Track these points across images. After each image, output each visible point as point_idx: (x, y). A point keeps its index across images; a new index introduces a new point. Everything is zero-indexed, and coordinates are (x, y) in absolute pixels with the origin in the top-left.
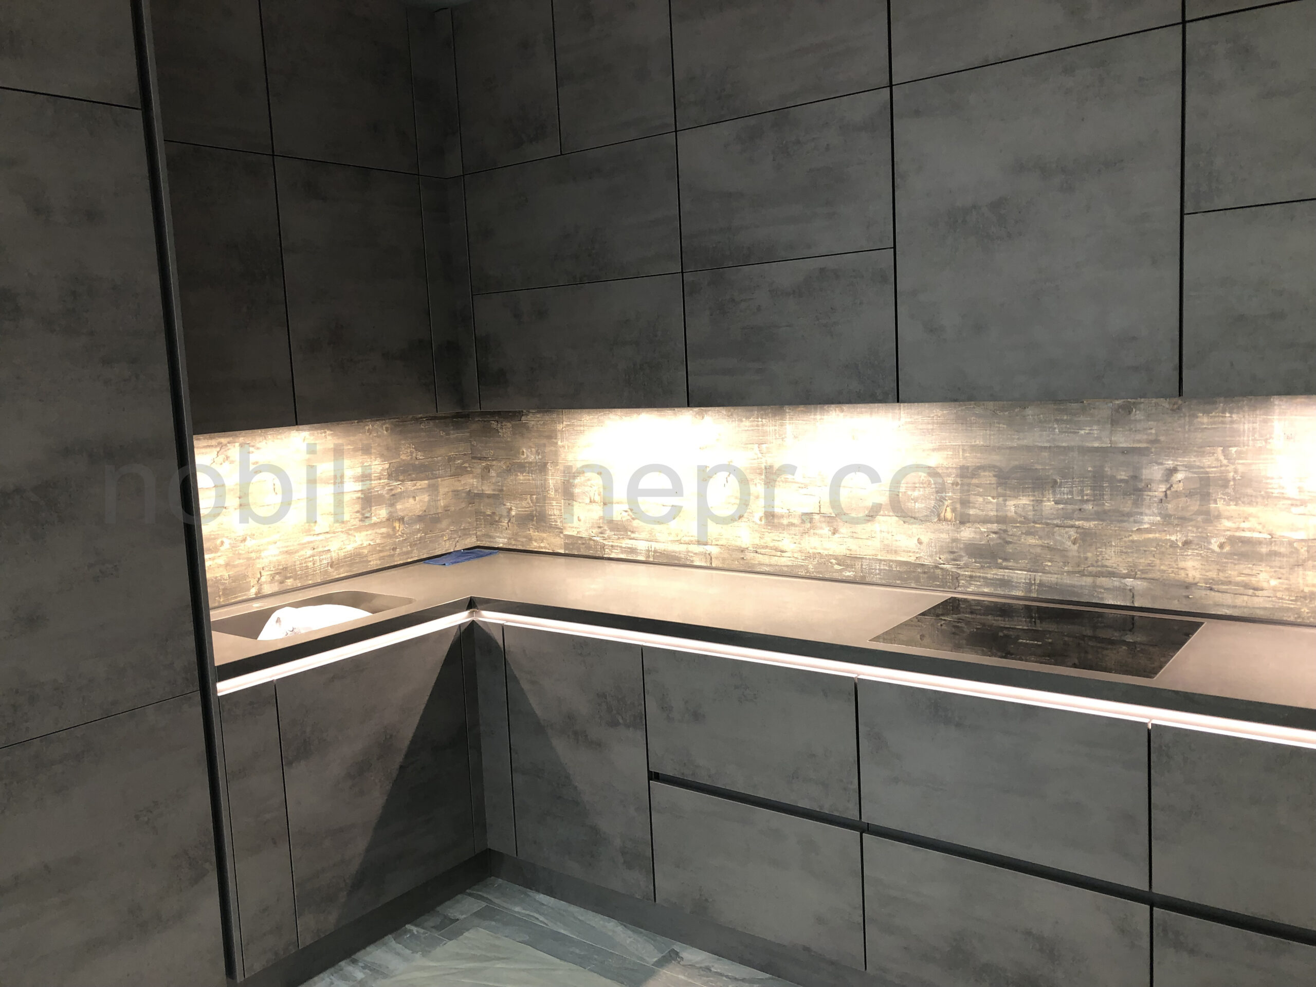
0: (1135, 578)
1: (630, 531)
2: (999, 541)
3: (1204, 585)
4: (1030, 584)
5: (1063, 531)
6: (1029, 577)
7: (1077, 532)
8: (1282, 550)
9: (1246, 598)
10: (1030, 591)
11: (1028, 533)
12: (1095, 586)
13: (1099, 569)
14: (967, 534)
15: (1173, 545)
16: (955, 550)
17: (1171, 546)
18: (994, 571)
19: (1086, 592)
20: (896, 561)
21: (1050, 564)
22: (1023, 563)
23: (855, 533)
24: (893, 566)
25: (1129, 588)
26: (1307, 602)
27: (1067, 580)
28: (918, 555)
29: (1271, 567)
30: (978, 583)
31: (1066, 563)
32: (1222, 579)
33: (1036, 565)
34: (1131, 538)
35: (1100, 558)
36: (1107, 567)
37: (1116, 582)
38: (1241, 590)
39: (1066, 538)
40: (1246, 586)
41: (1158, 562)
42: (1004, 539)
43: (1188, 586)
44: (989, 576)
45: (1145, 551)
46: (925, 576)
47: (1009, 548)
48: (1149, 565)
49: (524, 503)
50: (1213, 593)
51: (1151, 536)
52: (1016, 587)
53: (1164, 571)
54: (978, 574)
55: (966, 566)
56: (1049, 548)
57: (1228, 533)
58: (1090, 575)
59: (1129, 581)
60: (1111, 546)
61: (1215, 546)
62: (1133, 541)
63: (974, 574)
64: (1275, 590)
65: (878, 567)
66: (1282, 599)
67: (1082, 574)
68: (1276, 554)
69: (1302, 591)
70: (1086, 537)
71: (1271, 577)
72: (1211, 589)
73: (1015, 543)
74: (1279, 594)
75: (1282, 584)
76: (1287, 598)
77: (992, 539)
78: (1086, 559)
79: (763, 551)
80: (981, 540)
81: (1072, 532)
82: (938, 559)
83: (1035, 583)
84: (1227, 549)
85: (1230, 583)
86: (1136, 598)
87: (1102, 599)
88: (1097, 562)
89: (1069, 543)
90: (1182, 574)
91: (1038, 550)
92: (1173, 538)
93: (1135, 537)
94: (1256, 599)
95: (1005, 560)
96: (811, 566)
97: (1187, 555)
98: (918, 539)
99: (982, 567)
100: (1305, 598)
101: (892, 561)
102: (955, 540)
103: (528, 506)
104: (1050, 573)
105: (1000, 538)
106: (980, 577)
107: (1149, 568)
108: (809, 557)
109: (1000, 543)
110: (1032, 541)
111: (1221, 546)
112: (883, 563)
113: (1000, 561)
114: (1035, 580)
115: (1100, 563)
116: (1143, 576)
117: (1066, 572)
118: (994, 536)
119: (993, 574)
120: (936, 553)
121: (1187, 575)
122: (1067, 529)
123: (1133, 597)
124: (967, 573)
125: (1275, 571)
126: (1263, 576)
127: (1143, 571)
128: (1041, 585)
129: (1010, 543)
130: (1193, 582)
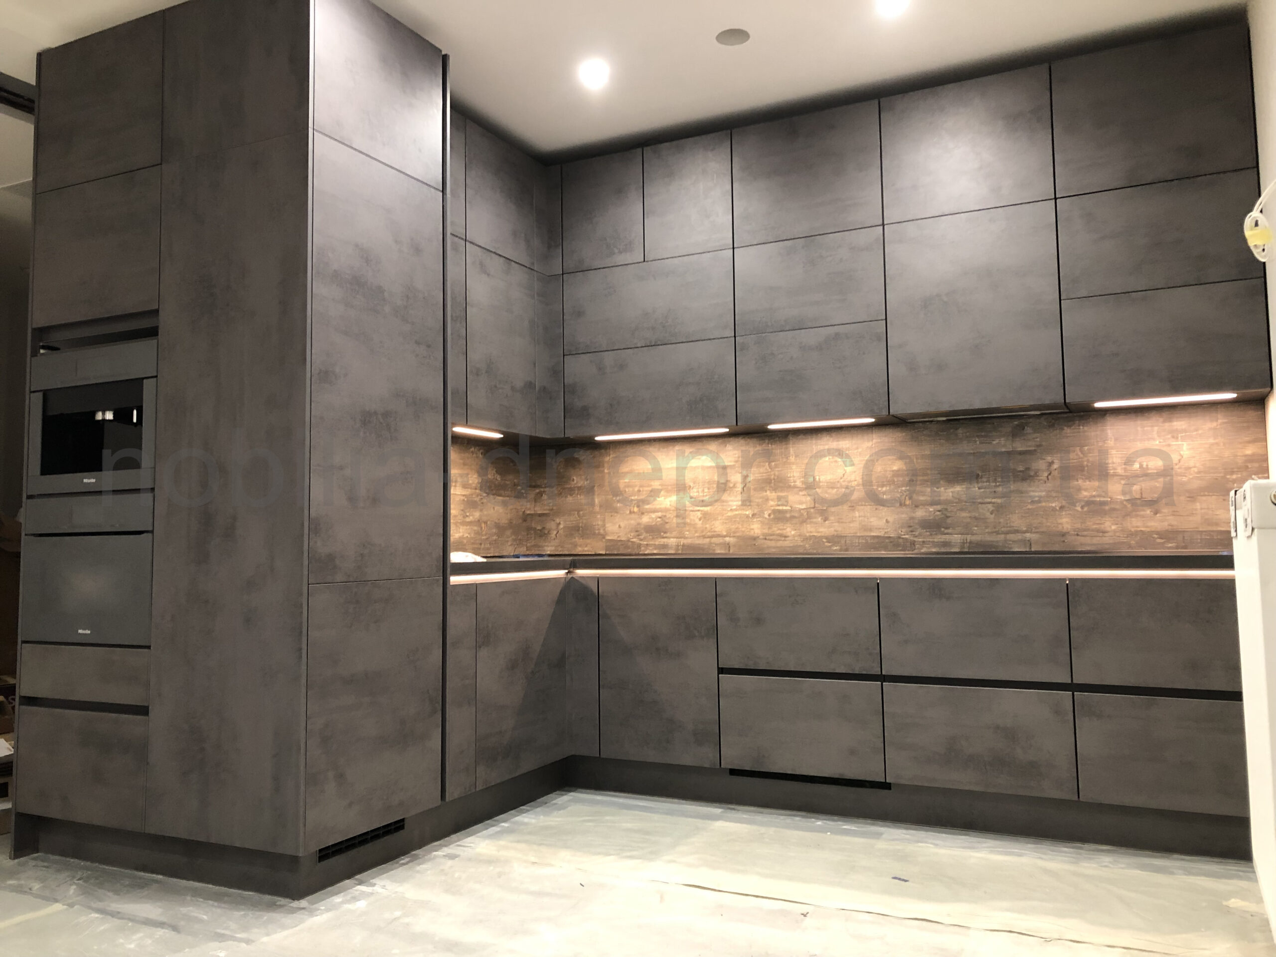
0: (1031, 533)
2: (943, 516)
3: (1073, 533)
4: (964, 543)
5: (984, 506)
6: (962, 538)
7: (993, 506)
9: (1098, 538)
10: (964, 548)
11: (962, 510)
12: (1006, 540)
13: (1008, 529)
14: (920, 513)
15: (1054, 509)
16: (912, 525)
17: (1052, 510)
18: (940, 536)
19: (1001, 544)
20: (871, 536)
21: (976, 528)
22: (958, 529)
23: (841, 519)
24: (869, 539)
25: (1028, 539)
26: (1134, 537)
27: (988, 538)
28: (886, 531)
29: (1112, 518)
30: (929, 546)
31: (987, 527)
32: (1084, 528)
33: (967, 530)
34: (1028, 507)
35: (1008, 522)
36: (1013, 527)
37: (1019, 536)
38: (1096, 534)
39: (986, 511)
40: (1098, 531)
41: (1044, 521)
42: (945, 515)
43: (1063, 535)
44: (936, 540)
45: (1037, 514)
46: (891, 544)
47: (949, 521)
48: (1040, 523)
49: (572, 518)
50: (1079, 537)
51: (1040, 505)
52: (955, 546)
53: (1049, 527)
55: (920, 535)
56: (976, 518)
58: (1003, 533)
59: (1028, 535)
60: (1015, 513)
62: (1029, 509)
63: (925, 540)
64: (1115, 531)
65: (857, 541)
66: (1119, 537)
67: (998, 533)
68: (1114, 509)
69: (1131, 531)
70: (999, 509)
71: (1112, 524)
72: (1078, 535)
73: (952, 517)
74: (1118, 534)
75: (1119, 527)
76: (1122, 536)
77: (937, 515)
78: (1000, 523)
79: (771, 537)
80: (930, 516)
81: (990, 507)
82: (900, 532)
83: (967, 542)
85: (1088, 530)
86: (1033, 545)
87: (1011, 548)
88: (1007, 524)
89: (989, 514)
90: (1060, 527)
91: (969, 520)
92: (1054, 505)
93: (1030, 507)
94: (1104, 538)
95: (947, 528)
96: (807, 546)
97: (1062, 515)
98: (886, 520)
99: (931, 535)
100: (1132, 535)
101: (868, 536)
102: (912, 518)
103: (576, 520)
104: (976, 534)
105: (942, 514)
106: (929, 541)
107: (1039, 525)
108: (806, 539)
109: (943, 518)
110: (964, 514)
112: (861, 538)
113: (943, 529)
114: (966, 540)
115: (1009, 525)
116: (1036, 531)
117: (987, 533)
118: (938, 513)
119: (939, 538)
120: (899, 528)
121: (1063, 527)
122: (987, 505)
123: (1031, 544)
124: (920, 540)
125: (1114, 520)
126: (1108, 524)
127: (1036, 528)
128: (971, 542)
129: (949, 517)
130: (1067, 531)
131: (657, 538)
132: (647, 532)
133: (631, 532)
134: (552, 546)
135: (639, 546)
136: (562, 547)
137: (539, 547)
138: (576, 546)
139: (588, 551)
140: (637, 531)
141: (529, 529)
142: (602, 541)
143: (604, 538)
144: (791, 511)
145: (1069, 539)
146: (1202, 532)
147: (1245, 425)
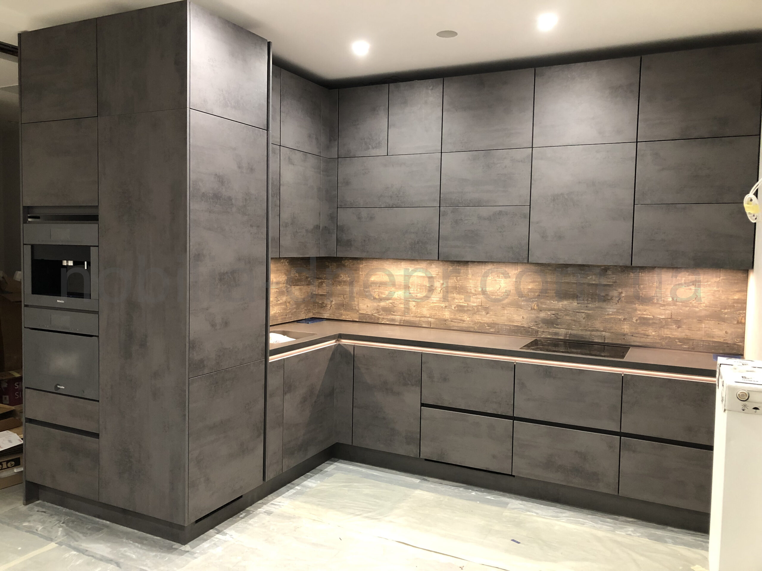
0: (605, 332)
1: (392, 312)
2: (555, 318)
3: (630, 334)
4: (566, 334)
5: (580, 314)
6: (566, 331)
7: (585, 315)
8: (657, 322)
9: (644, 339)
10: (566, 337)
11: (566, 315)
12: (591, 335)
13: (593, 328)
14: (542, 315)
15: (620, 320)
16: (537, 321)
17: (619, 320)
18: (553, 329)
19: (588, 337)
20: (513, 325)
21: (574, 326)
22: (564, 326)
23: (496, 314)
24: (512, 327)
25: (603, 335)
26: (664, 340)
27: (580, 333)
28: (522, 323)
29: (653, 328)
30: (546, 334)
31: (580, 326)
32: (636, 332)
33: (569, 327)
34: (605, 317)
35: (593, 325)
36: (595, 328)
37: (599, 333)
38: (643, 336)
39: (581, 317)
40: (645, 335)
41: (614, 326)
42: (557, 317)
43: (624, 335)
44: (550, 331)
45: (610, 322)
46: (525, 331)
47: (559, 321)
48: (611, 327)
49: (340, 299)
50: (633, 337)
51: (612, 316)
52: (561, 335)
53: (616, 329)
54: (546, 330)
55: (541, 327)
56: (574, 320)
57: (639, 316)
58: (589, 331)
59: (604, 333)
60: (598, 320)
61: (634, 321)
62: (605, 318)
63: (544, 330)
64: (654, 336)
65: (505, 327)
66: (656, 339)
67: (586, 330)
68: (655, 323)
69: (663, 336)
70: (588, 317)
71: (653, 331)
72: (632, 336)
73: (561, 318)
74: (655, 338)
75: (656, 334)
76: (658, 339)
77: (553, 317)
78: (588, 325)
79: (455, 321)
80: (548, 317)
81: (583, 315)
82: (530, 324)
83: (568, 334)
84: (638, 321)
85: (638, 334)
86: (606, 339)
87: (593, 340)
88: (592, 326)
89: (582, 319)
90: (623, 330)
91: (570, 321)
92: (620, 317)
93: (607, 317)
94: (648, 339)
95: (557, 325)
96: (476, 327)
97: (625, 324)
98: (523, 317)
99: (548, 328)
100: (663, 339)
101: (511, 325)
102: (537, 317)
103: (341, 300)
104: (574, 330)
105: (555, 316)
106: (547, 331)
107: (611, 328)
108: (475, 323)
109: (555, 319)
110: (568, 318)
111: (637, 320)
112: (507, 326)
113: (555, 325)
114: (568, 333)
115: (593, 326)
116: (609, 331)
117: (580, 330)
118: (553, 316)
119: (552, 330)
120: (529, 322)
121: (624, 331)
122: (582, 314)
123: (605, 339)
124: (541, 330)
125: (654, 329)
126: (650, 331)
127: (609, 329)
128: (570, 334)
129: (559, 318)
130: (626, 333)
131: (389, 315)
132: (383, 311)
133: (374, 310)
134: (328, 314)
135: (379, 318)
136: (333, 315)
137: (320, 313)
138: (342, 315)
139: (349, 318)
140: (378, 310)
141: (315, 303)
142: (357, 314)
143: (358, 312)
144: (467, 307)
145: (627, 338)
146: (704, 340)
147: (736, 281)
